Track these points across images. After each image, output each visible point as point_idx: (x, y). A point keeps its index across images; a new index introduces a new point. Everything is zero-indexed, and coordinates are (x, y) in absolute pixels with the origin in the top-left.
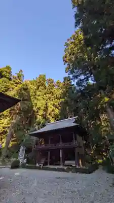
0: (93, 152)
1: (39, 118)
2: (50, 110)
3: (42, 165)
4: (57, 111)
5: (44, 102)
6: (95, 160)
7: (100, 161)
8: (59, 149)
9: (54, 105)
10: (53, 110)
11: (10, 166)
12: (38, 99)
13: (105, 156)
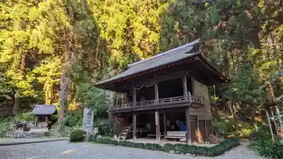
0: (232, 117)
1: (116, 54)
2: (138, 35)
3: (124, 138)
4: (154, 37)
5: (122, 18)
6: (234, 130)
7: (247, 132)
8: (155, 110)
9: (147, 24)
10: (144, 36)
11: (68, 138)
12: (107, 13)
13: (259, 124)
